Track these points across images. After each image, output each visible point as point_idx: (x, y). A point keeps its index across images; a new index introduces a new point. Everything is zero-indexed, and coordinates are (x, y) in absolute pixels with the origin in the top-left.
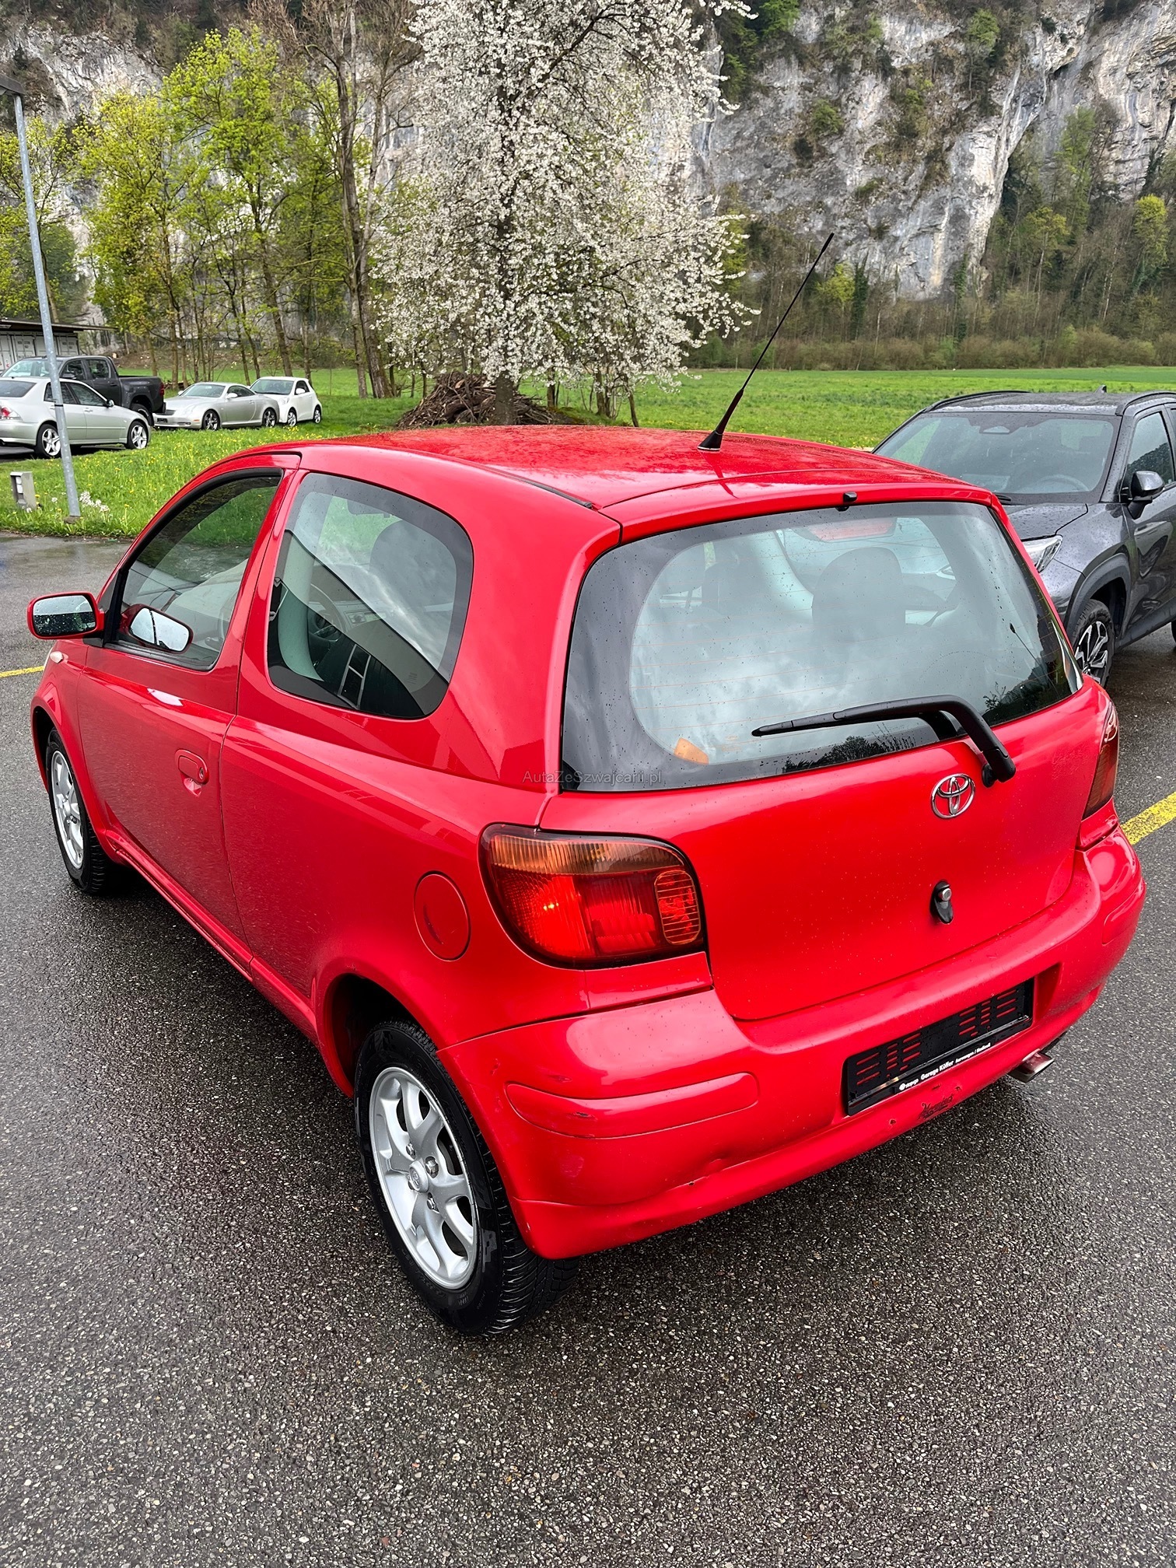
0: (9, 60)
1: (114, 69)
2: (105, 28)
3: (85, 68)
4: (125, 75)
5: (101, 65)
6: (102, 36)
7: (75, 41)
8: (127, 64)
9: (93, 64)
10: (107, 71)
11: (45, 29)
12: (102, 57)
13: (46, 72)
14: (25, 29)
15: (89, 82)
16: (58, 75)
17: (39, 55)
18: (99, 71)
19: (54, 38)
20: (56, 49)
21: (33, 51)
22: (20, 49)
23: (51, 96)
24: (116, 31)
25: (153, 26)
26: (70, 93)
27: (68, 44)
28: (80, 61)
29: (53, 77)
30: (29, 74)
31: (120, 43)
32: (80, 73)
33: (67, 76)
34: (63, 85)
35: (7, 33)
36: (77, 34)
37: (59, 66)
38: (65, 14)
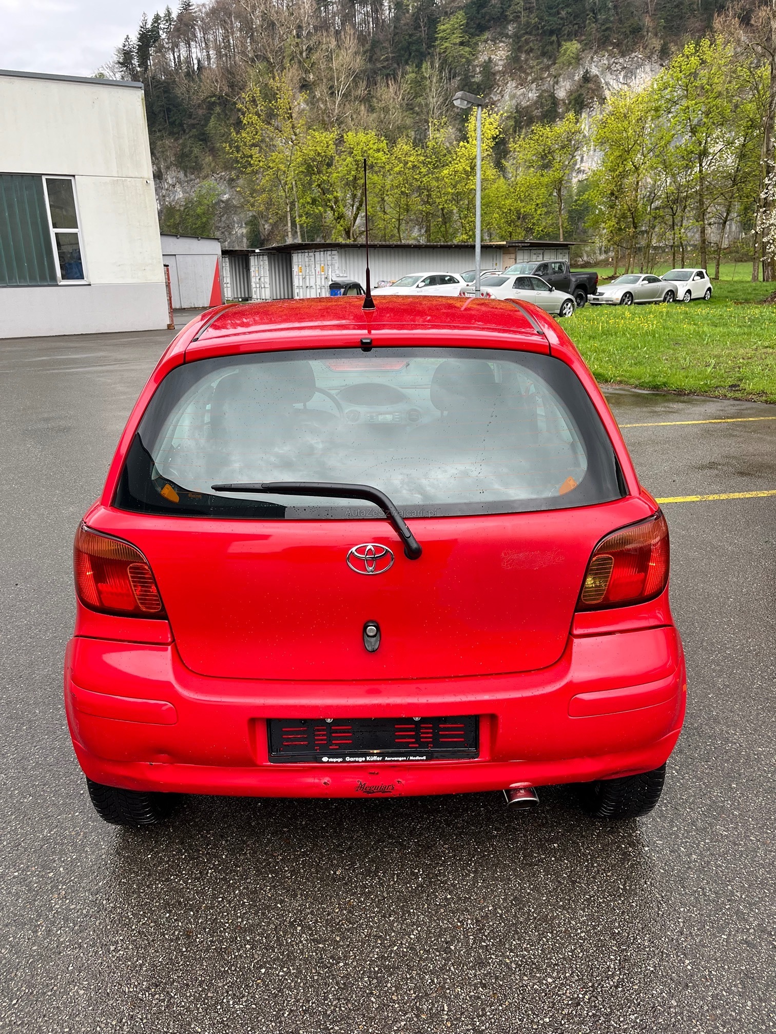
0: (580, 79)
1: (643, 75)
2: (641, 50)
3: (624, 77)
4: (649, 78)
5: (635, 74)
6: (638, 55)
7: (621, 60)
8: (652, 71)
9: (630, 73)
10: (638, 77)
11: (604, 56)
12: (637, 68)
13: (600, 83)
14: (592, 58)
15: (626, 86)
16: (607, 84)
17: (597, 73)
18: (633, 78)
19: (609, 61)
20: (609, 68)
21: (594, 71)
22: (587, 70)
23: (601, 98)
24: (648, 51)
25: (672, 44)
26: (613, 95)
27: (616, 64)
28: (622, 73)
29: (604, 85)
30: (590, 85)
31: (649, 58)
32: (621, 80)
33: (612, 84)
34: (609, 90)
35: (581, 62)
36: (623, 56)
37: (610, 78)
38: (617, 45)
